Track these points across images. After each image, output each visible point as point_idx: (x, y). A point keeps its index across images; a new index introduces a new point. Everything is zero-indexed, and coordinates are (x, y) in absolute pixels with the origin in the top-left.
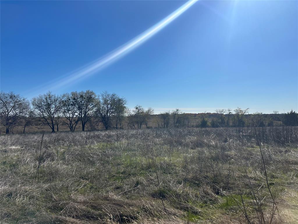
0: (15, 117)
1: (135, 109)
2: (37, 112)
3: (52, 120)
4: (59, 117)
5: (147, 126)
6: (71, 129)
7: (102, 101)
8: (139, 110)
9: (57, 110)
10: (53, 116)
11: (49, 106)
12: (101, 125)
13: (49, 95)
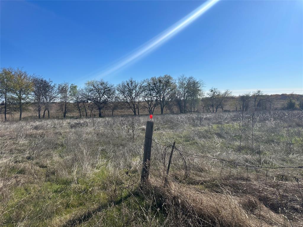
0: (105, 102)
1: (209, 92)
2: (121, 97)
3: (133, 104)
4: (139, 102)
5: (223, 109)
6: (150, 112)
7: (178, 85)
8: (214, 93)
9: (137, 95)
10: (134, 100)
11: (130, 91)
12: (176, 109)
13: (131, 81)
